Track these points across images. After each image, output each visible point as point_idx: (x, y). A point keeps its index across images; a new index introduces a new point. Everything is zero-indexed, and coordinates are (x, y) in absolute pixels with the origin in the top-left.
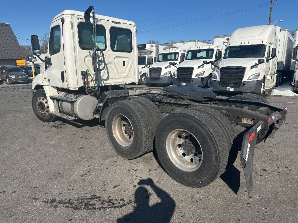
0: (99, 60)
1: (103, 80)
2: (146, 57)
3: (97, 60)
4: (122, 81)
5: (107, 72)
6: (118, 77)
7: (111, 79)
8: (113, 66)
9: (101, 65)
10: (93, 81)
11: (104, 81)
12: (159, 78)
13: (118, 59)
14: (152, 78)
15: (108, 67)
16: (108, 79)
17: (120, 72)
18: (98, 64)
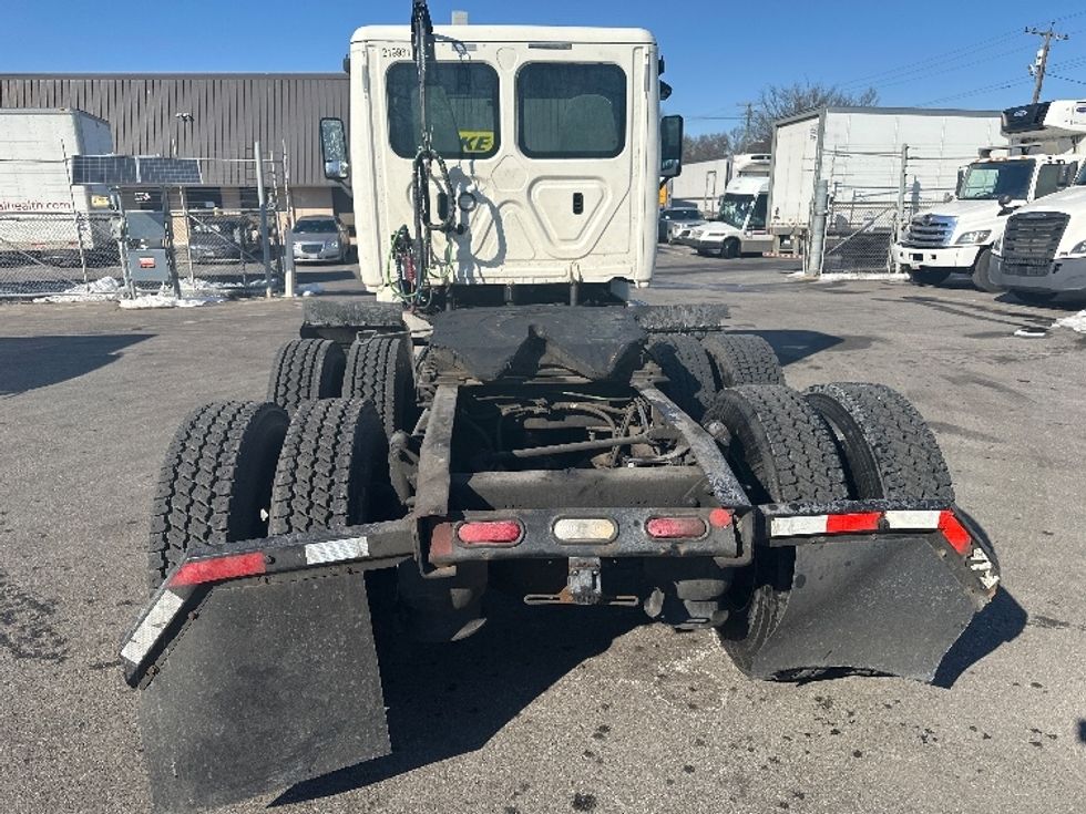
0: (464, 193)
1: (481, 263)
2: (1034, 160)
3: (458, 192)
4: (563, 269)
5: (496, 236)
6: (545, 256)
7: (513, 260)
8: (526, 214)
9: (472, 210)
10: (437, 266)
11: (483, 269)
12: (1047, 264)
13: (549, 187)
14: (1013, 263)
15: (504, 218)
16: (499, 260)
17: (554, 235)
18: (461, 207)
